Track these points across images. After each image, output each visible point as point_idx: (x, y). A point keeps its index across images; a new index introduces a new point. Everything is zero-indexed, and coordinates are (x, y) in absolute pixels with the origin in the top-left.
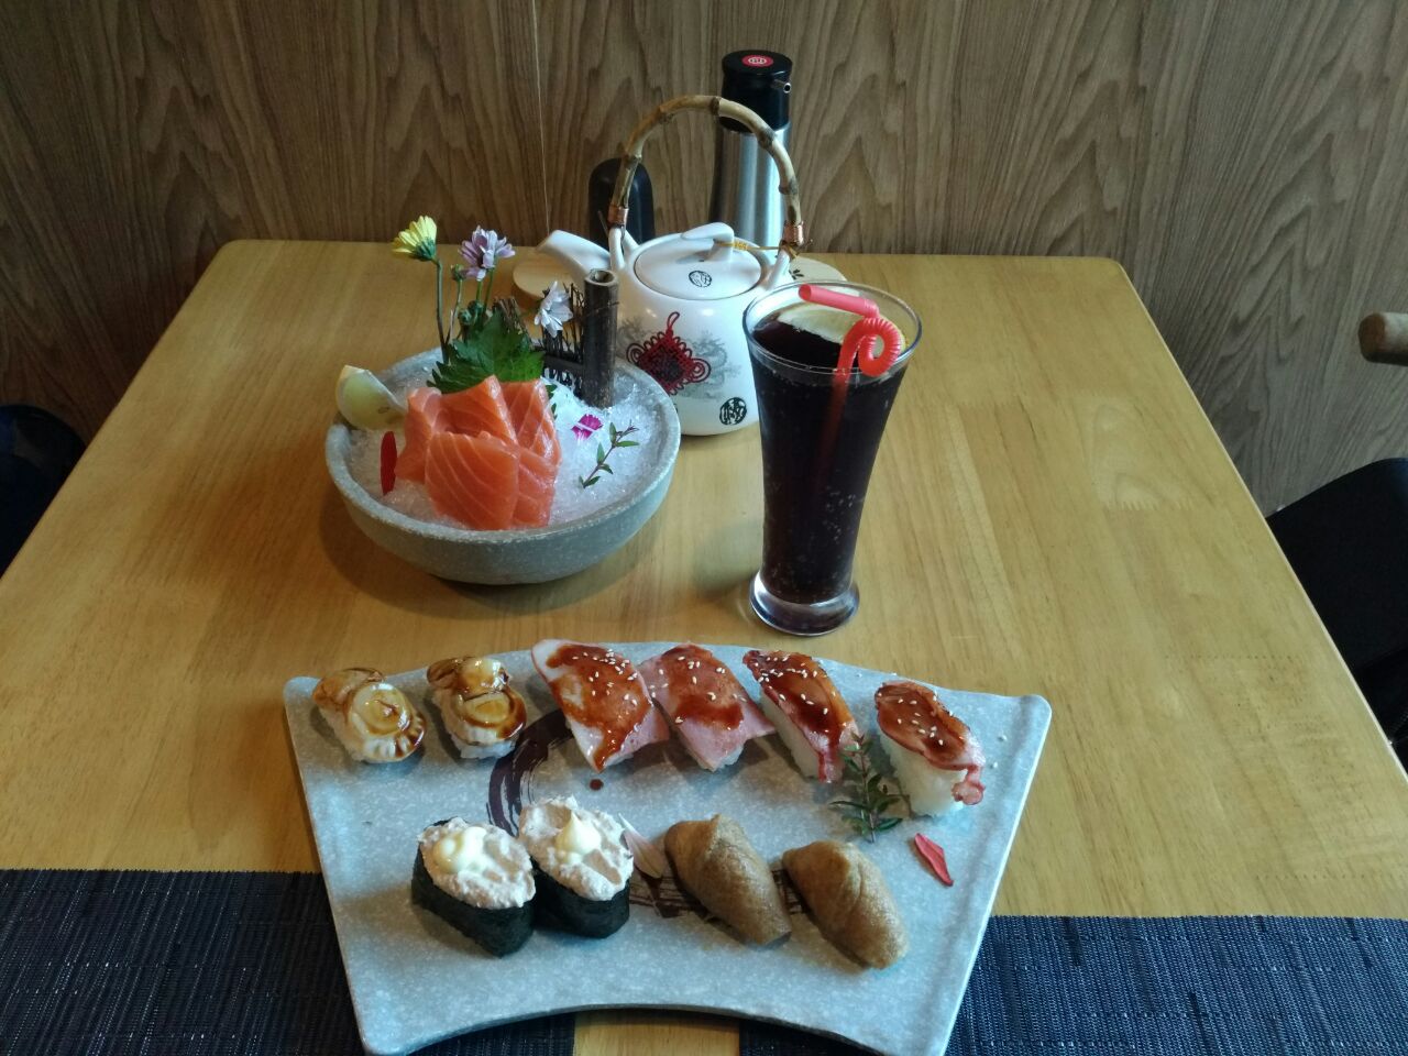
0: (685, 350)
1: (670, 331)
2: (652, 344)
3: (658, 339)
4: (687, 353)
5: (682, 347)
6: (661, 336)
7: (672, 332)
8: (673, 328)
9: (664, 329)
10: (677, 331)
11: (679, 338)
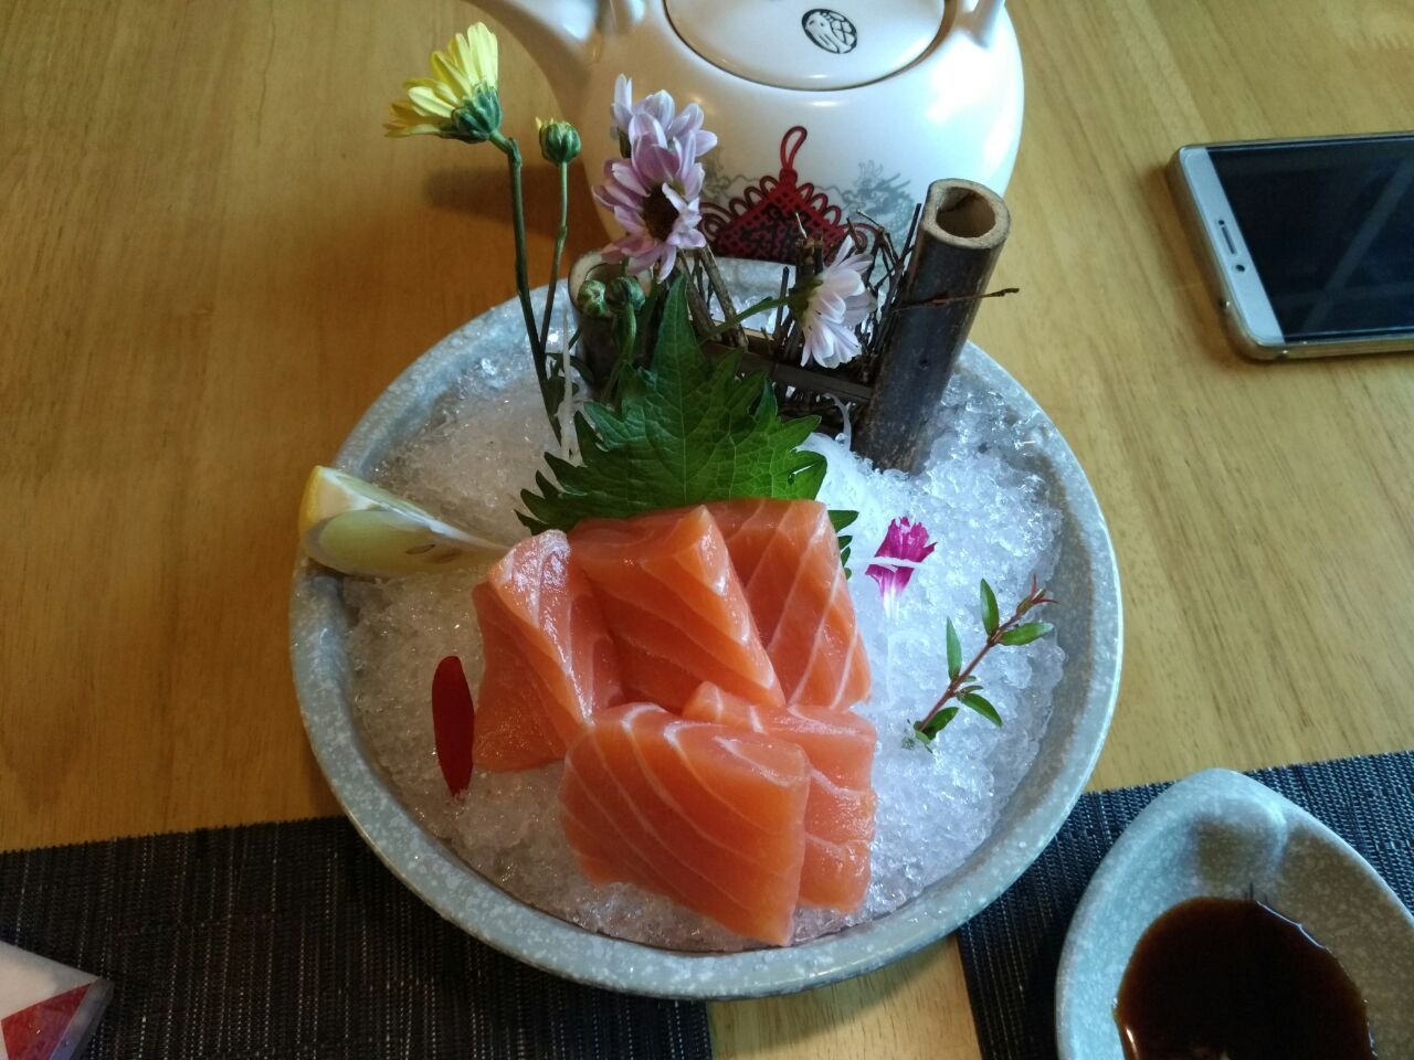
0: (825, 209)
1: (788, 173)
2: (748, 204)
3: (763, 192)
4: (831, 216)
5: (818, 204)
6: (769, 185)
7: (795, 175)
8: (796, 166)
9: (775, 170)
10: (806, 171)
11: (810, 186)
